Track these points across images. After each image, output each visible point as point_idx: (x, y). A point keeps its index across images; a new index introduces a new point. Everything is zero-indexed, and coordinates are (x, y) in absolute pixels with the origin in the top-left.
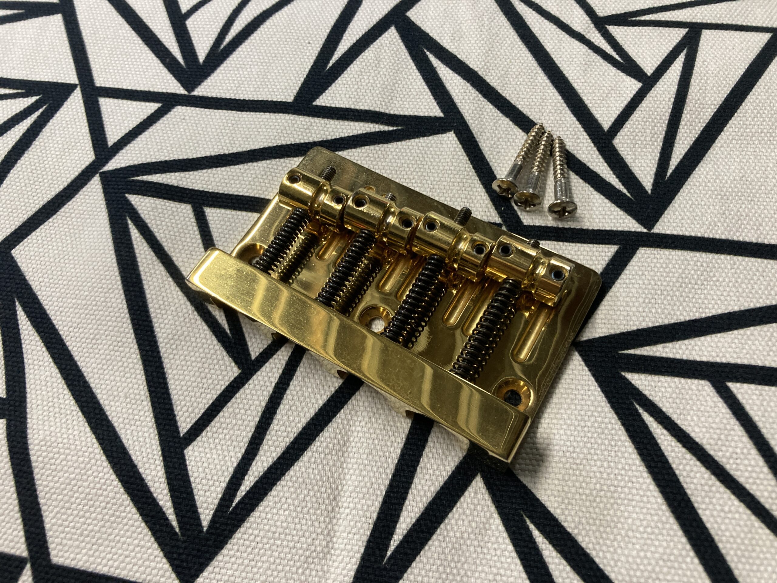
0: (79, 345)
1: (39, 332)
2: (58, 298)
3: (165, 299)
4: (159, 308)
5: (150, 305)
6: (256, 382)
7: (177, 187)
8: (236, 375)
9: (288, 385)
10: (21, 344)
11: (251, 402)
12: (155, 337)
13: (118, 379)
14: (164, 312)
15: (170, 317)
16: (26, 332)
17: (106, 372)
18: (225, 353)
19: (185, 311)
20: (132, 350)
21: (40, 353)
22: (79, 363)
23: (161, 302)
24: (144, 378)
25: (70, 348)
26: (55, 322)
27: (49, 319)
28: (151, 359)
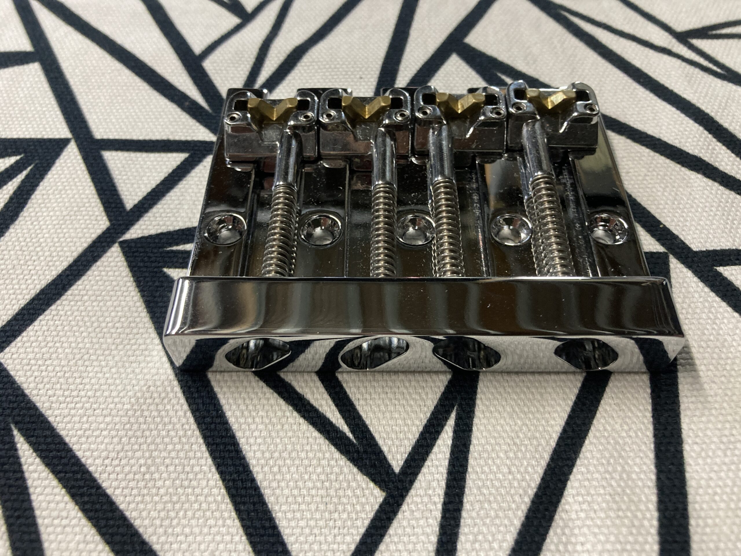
0: (123, 484)
1: (56, 472)
2: (81, 417)
4: (242, 416)
6: (413, 507)
8: (381, 500)
9: (461, 503)
10: (28, 495)
11: (413, 539)
12: (244, 458)
13: (197, 530)
14: (250, 420)
15: (261, 427)
16: (36, 475)
17: (175, 522)
18: (355, 470)
19: (279, 414)
20: (212, 483)
21: (62, 505)
22: (127, 514)
24: (237, 523)
25: (109, 491)
26: (79, 454)
27: (70, 450)
28: (243, 492)
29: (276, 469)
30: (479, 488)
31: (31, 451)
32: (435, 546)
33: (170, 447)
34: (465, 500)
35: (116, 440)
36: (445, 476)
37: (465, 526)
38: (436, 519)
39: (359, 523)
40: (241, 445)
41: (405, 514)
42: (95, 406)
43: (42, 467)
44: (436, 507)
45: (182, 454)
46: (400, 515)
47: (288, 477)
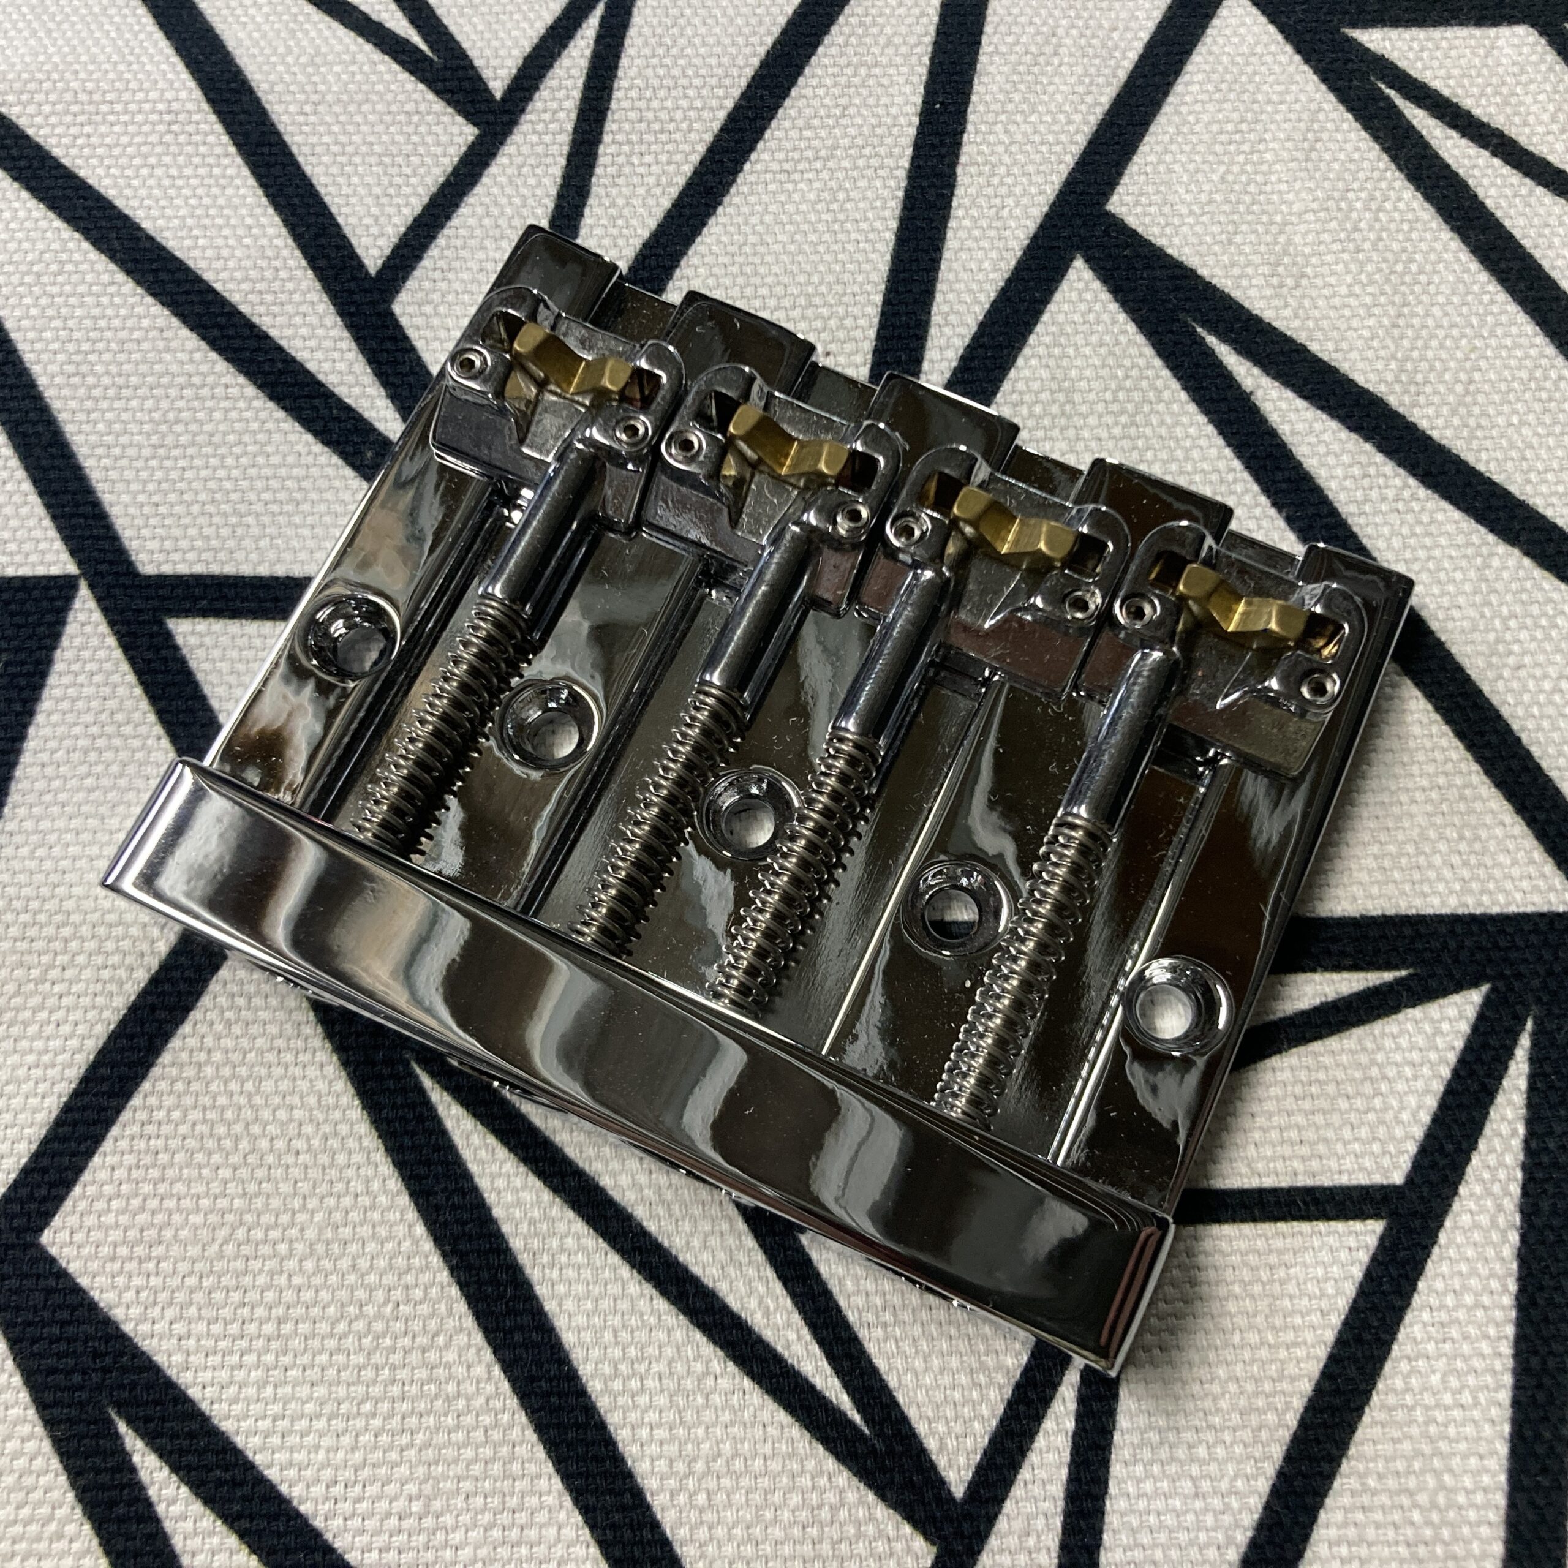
29: (702, 1499)
31: (166, 1470)
33: (468, 1453)
34: (1103, 1561)
35: (346, 1440)
36: (1061, 1504)
42: (286, 1360)
43: (197, 1507)
45: (496, 1468)
47: (729, 1515)
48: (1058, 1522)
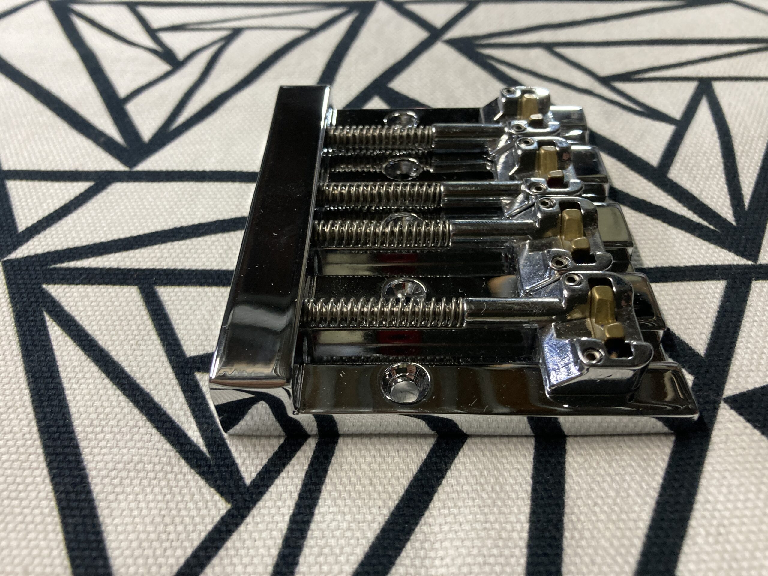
3: (100, 410)
4: (91, 425)
5: (76, 423)
6: (258, 519)
7: (118, 269)
8: (223, 512)
9: (312, 514)
11: (252, 552)
12: (84, 469)
13: (14, 543)
14: (99, 429)
15: (109, 436)
18: (202, 483)
19: (131, 423)
20: (42, 495)
23: (94, 416)
24: (61, 536)
28: (74, 504)
29: (117, 481)
30: (335, 499)
32: (275, 559)
33: (6, 457)
34: (316, 511)
36: (299, 487)
37: (312, 538)
38: (282, 531)
39: (195, 536)
40: (83, 456)
41: (249, 526)
44: (283, 519)
45: (16, 465)
46: (242, 528)
47: (128, 489)
48: (296, 496)
